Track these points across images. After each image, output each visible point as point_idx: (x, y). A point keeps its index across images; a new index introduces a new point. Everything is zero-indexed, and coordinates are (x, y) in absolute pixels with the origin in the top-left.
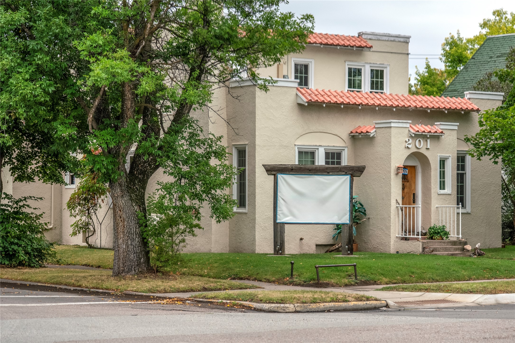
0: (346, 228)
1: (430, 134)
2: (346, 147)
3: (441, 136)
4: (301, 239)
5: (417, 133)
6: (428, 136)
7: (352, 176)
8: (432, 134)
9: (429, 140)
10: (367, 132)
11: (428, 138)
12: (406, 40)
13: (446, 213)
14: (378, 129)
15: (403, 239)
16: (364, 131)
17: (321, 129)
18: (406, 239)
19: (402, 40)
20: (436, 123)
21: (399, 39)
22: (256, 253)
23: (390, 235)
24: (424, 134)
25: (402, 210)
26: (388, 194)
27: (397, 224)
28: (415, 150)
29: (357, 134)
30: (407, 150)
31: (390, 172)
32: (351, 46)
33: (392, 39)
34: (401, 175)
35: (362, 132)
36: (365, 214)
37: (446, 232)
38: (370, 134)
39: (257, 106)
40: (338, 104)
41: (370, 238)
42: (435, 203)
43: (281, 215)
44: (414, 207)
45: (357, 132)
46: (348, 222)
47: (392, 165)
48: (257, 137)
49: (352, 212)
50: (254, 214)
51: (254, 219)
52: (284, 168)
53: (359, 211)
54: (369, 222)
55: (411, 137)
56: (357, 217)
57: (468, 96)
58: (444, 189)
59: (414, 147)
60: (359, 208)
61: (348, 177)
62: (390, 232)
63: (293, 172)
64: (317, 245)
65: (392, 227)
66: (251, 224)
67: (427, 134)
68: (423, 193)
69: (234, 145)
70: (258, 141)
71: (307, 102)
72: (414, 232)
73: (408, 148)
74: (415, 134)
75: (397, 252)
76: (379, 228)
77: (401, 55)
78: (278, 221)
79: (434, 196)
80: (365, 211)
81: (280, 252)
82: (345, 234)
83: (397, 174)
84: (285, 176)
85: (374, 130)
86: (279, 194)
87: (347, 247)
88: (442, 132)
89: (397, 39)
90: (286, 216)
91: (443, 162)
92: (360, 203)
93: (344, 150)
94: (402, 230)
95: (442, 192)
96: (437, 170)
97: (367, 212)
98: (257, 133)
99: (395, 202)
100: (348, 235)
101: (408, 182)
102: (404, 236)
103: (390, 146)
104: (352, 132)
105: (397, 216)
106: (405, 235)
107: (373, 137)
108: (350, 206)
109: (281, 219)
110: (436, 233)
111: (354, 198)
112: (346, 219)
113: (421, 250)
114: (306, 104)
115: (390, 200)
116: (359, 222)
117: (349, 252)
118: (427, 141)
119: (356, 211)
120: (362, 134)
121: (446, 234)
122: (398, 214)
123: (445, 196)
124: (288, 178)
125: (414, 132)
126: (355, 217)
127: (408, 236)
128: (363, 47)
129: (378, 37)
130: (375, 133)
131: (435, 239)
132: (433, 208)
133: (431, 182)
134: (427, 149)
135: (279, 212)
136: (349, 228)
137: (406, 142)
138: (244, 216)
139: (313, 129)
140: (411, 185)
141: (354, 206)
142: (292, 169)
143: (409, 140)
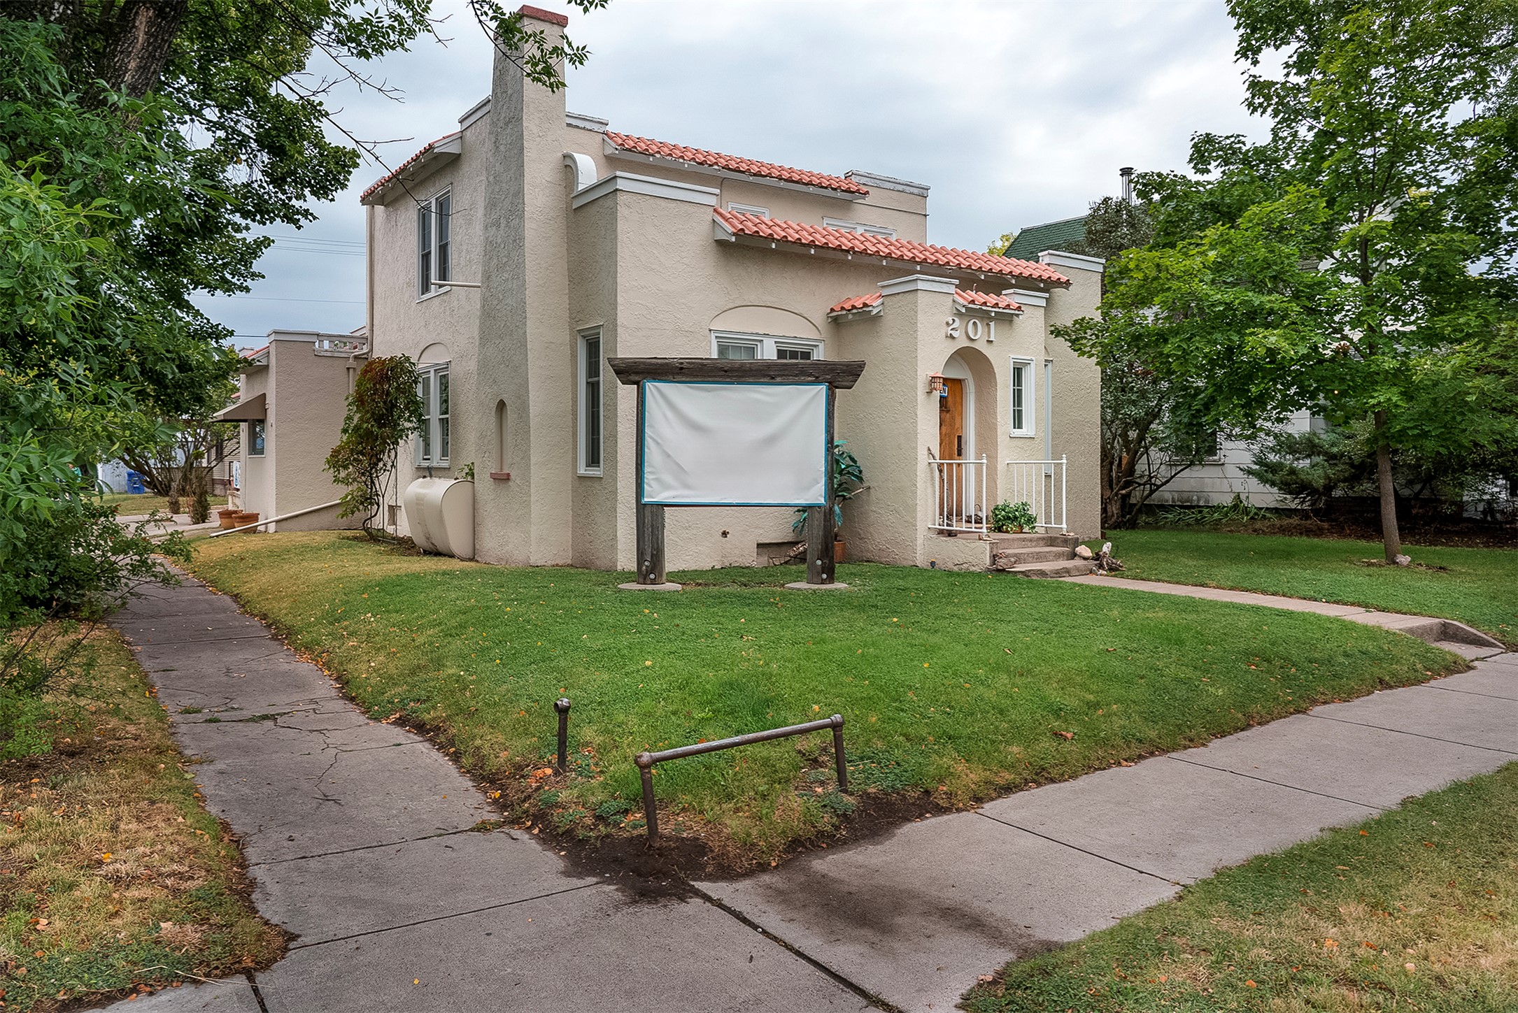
0: (817, 515)
1: (997, 310)
2: (820, 341)
3: (1017, 315)
4: (725, 534)
5: (970, 306)
6: (993, 314)
7: (832, 387)
8: (1001, 310)
9: (992, 324)
10: (865, 305)
11: (991, 319)
12: (922, 193)
13: (1029, 475)
14: (888, 299)
15: (941, 532)
16: (859, 304)
17: (768, 300)
18: (951, 534)
19: (916, 191)
20: (1004, 292)
21: (912, 190)
22: (619, 568)
23: (915, 526)
24: (984, 308)
25: (941, 471)
26: (912, 436)
27: (930, 501)
28: (966, 343)
29: (844, 312)
30: (950, 340)
31: (915, 388)
32: (832, 189)
33: (901, 188)
34: (937, 394)
35: (854, 307)
36: (861, 479)
37: (1030, 517)
38: (870, 309)
39: (619, 237)
40: (804, 245)
41: (871, 530)
42: (1006, 454)
43: (653, 483)
44: (959, 465)
45: (843, 308)
46: (822, 501)
47: (918, 373)
48: (619, 308)
49: (832, 475)
50: (615, 480)
51: (615, 492)
52: (662, 365)
53: (849, 473)
54: (869, 495)
55: (959, 314)
56: (845, 486)
57: (1047, 260)
58: (1020, 427)
59: (964, 337)
60: (848, 466)
61: (823, 388)
62: (915, 518)
63: (684, 374)
64: (759, 545)
65: (919, 508)
66: (608, 503)
67: (990, 309)
68: (979, 435)
69: (579, 331)
70: (622, 317)
71: (734, 234)
72: (959, 514)
73: (952, 337)
74: (967, 309)
75: (933, 564)
76: (891, 508)
77: (914, 217)
78: (646, 500)
79: (1002, 439)
80: (860, 472)
81: (652, 576)
82: (815, 532)
83: (930, 393)
84: (662, 386)
85: (880, 301)
86: (647, 430)
87: (819, 562)
88: (1019, 308)
89: (908, 189)
90: (667, 487)
91: (1018, 372)
92: (850, 457)
93: (816, 346)
94: (941, 514)
95: (1018, 432)
96: (1008, 387)
97: (865, 475)
98: (620, 299)
99: (926, 452)
100: (821, 533)
101: (948, 411)
102: (946, 527)
103: (916, 331)
104: (832, 310)
105: (929, 485)
106: (948, 525)
107: (877, 317)
108: (826, 461)
109: (653, 494)
110: (1009, 518)
111: (837, 446)
112: (816, 494)
113: (988, 561)
114: (733, 239)
115: (916, 448)
116: (848, 496)
117: (824, 576)
118: (988, 325)
119: (841, 473)
120: (854, 311)
121: (1031, 520)
122: (933, 479)
123: (1023, 441)
124: (672, 390)
125: (966, 303)
126: (840, 485)
127: (954, 528)
128: (853, 192)
129: (878, 182)
130: (880, 308)
131: (1007, 532)
132: (1001, 467)
133: (996, 413)
134: (990, 342)
135: (648, 477)
136: (825, 516)
137: (948, 324)
138: (596, 485)
139: (752, 298)
140: (953, 418)
141: (838, 462)
142: (682, 369)
143: (954, 320)
